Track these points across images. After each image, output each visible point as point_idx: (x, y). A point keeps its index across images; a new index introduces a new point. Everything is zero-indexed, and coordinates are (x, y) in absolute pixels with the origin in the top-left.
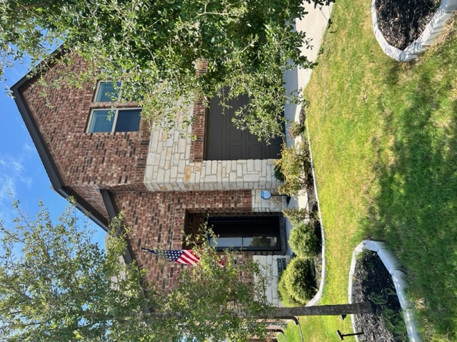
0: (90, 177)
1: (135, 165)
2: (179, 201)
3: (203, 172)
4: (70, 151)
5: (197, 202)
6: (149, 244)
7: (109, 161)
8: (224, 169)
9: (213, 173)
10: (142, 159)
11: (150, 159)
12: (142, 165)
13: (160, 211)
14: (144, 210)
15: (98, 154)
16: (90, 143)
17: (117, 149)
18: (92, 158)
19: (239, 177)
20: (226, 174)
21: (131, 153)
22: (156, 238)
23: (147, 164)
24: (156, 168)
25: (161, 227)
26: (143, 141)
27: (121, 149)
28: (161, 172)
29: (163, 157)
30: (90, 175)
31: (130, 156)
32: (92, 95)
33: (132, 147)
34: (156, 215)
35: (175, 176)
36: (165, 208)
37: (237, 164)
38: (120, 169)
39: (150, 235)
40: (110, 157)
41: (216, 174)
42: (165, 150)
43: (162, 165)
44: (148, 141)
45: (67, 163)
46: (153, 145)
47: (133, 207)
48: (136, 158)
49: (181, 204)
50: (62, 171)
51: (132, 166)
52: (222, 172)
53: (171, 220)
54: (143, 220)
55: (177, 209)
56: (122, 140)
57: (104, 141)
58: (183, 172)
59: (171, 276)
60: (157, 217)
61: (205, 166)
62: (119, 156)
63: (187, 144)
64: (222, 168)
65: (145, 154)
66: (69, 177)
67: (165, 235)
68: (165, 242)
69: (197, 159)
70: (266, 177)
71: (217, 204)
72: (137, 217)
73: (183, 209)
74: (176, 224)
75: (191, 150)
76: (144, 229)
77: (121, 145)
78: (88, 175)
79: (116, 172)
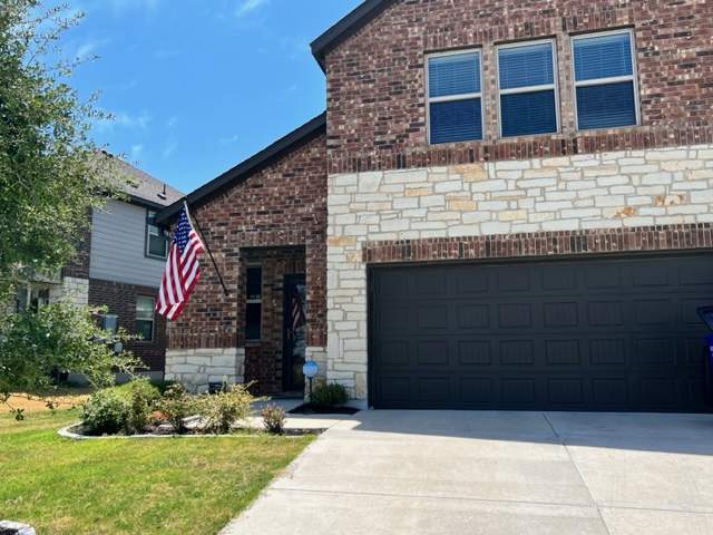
0: (339, 89)
1: (359, 155)
2: (317, 233)
3: (345, 266)
4: (386, 42)
5: (315, 260)
6: (255, 200)
7: (368, 111)
8: (349, 300)
9: (342, 282)
10: (369, 163)
11: (370, 177)
12: (358, 166)
13: (303, 206)
14: (304, 183)
15: (381, 90)
16: (403, 68)
17: (390, 118)
18: (373, 81)
19: (333, 326)
20: (341, 304)
21: (383, 142)
22: (263, 209)
23: (361, 174)
24: (354, 189)
25: (279, 212)
26: (404, 157)
27: (391, 124)
28: (346, 199)
29: (372, 198)
30: (342, 88)
31: (376, 143)
32: (512, 38)
33: (394, 141)
34: (296, 202)
35: (337, 222)
36: (308, 213)
37: (358, 322)
38: (353, 131)
39: (267, 199)
40: (374, 110)
41: (339, 288)
42: (386, 199)
43: (358, 198)
44: (404, 167)
45: (364, 45)
46: (397, 177)
47: (310, 164)
48: (372, 154)
49: (313, 237)
50: (350, 42)
51: (357, 150)
52: (344, 296)
53: (289, 225)
54: (289, 184)
55: (304, 232)
56: (407, 121)
57: (407, 92)
58: (346, 234)
59: (213, 238)
60: (293, 204)
61: (355, 269)
62: (377, 124)
63: (398, 233)
64: (352, 297)
65: (379, 167)
66: (341, 57)
67: (267, 219)
68: (257, 222)
69: (368, 253)
70: (333, 370)
71: (312, 292)
72: (294, 175)
73: (304, 241)
74: (282, 234)
75: (386, 242)
76: (276, 189)
77: (397, 122)
78: (342, 85)
79: (346, 127)
